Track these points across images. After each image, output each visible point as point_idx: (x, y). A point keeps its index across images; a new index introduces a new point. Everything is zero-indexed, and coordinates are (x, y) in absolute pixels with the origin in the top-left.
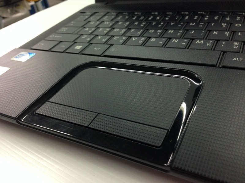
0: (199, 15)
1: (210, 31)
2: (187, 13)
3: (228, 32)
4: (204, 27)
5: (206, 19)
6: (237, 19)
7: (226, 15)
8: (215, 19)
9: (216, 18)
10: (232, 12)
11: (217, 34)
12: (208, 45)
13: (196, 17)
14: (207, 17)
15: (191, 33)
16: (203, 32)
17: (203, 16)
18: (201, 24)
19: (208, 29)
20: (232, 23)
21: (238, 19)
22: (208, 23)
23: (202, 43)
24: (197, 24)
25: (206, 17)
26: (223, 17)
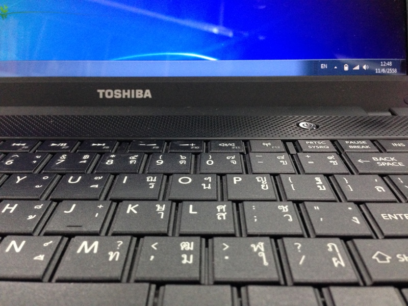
0: (93, 152)
1: (118, 201)
2: (64, 145)
3: (164, 206)
4: (104, 189)
5: (110, 162)
6: (181, 162)
7: (155, 149)
8: (131, 162)
9: (133, 160)
10: (168, 142)
11: (135, 212)
12: (111, 259)
13: (86, 157)
14: (113, 156)
15: (65, 212)
16: (101, 206)
17: (104, 154)
18: (96, 178)
19: (113, 195)
20: (171, 174)
21: (183, 160)
22: (115, 175)
23: (95, 251)
24: (88, 181)
25: (111, 158)
26: (149, 154)
